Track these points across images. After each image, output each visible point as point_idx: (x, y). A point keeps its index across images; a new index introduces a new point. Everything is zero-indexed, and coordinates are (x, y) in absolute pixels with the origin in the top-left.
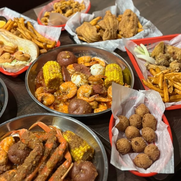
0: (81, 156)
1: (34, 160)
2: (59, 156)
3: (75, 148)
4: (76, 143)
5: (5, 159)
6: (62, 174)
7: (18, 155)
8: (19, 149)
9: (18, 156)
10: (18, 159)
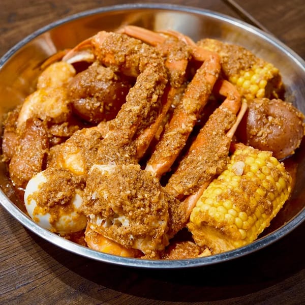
0: (260, 88)
1: (153, 92)
2: (209, 86)
3: (242, 72)
4: (242, 61)
5: (65, 106)
6: (226, 125)
7: (97, 94)
8: (100, 80)
9: (97, 97)
10: (98, 104)
